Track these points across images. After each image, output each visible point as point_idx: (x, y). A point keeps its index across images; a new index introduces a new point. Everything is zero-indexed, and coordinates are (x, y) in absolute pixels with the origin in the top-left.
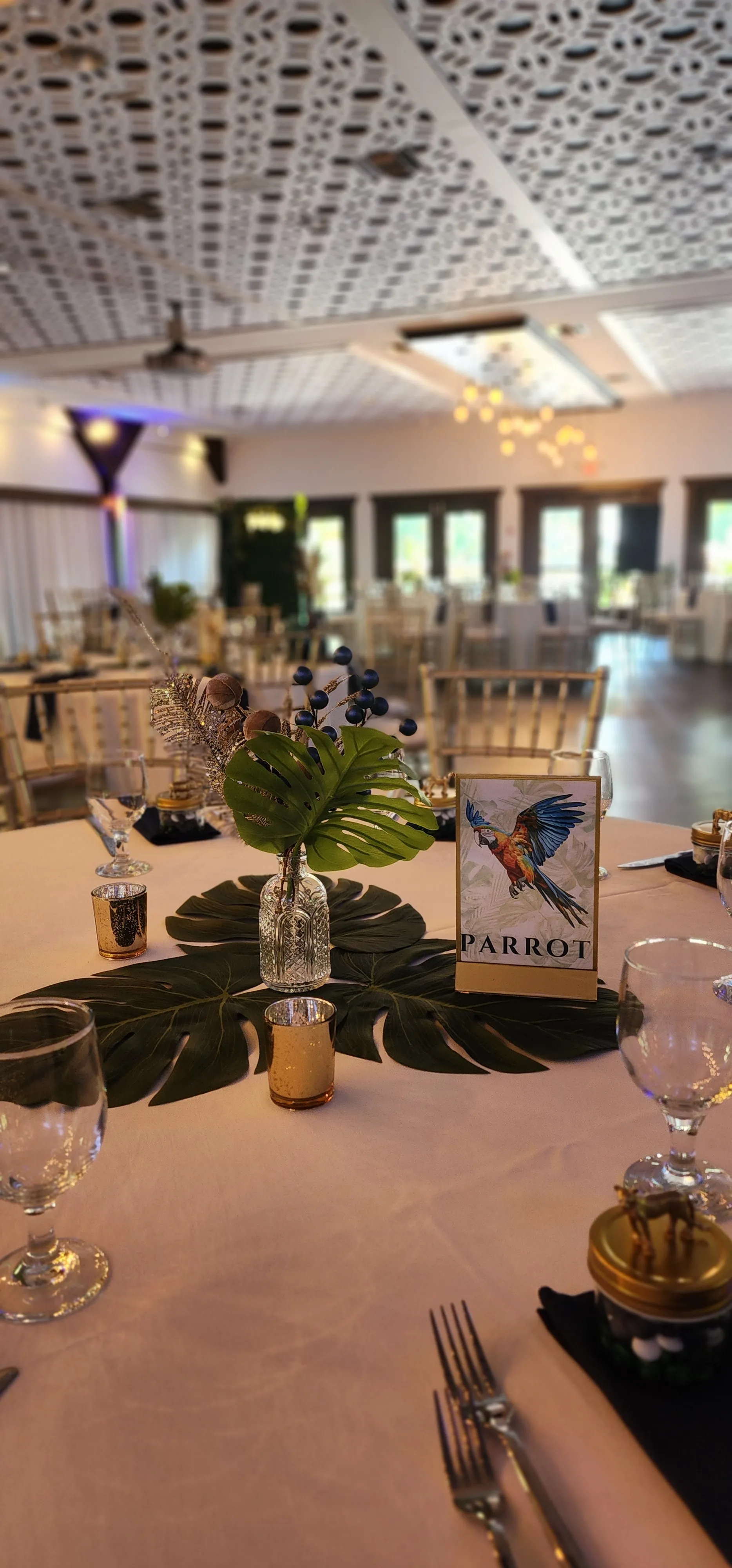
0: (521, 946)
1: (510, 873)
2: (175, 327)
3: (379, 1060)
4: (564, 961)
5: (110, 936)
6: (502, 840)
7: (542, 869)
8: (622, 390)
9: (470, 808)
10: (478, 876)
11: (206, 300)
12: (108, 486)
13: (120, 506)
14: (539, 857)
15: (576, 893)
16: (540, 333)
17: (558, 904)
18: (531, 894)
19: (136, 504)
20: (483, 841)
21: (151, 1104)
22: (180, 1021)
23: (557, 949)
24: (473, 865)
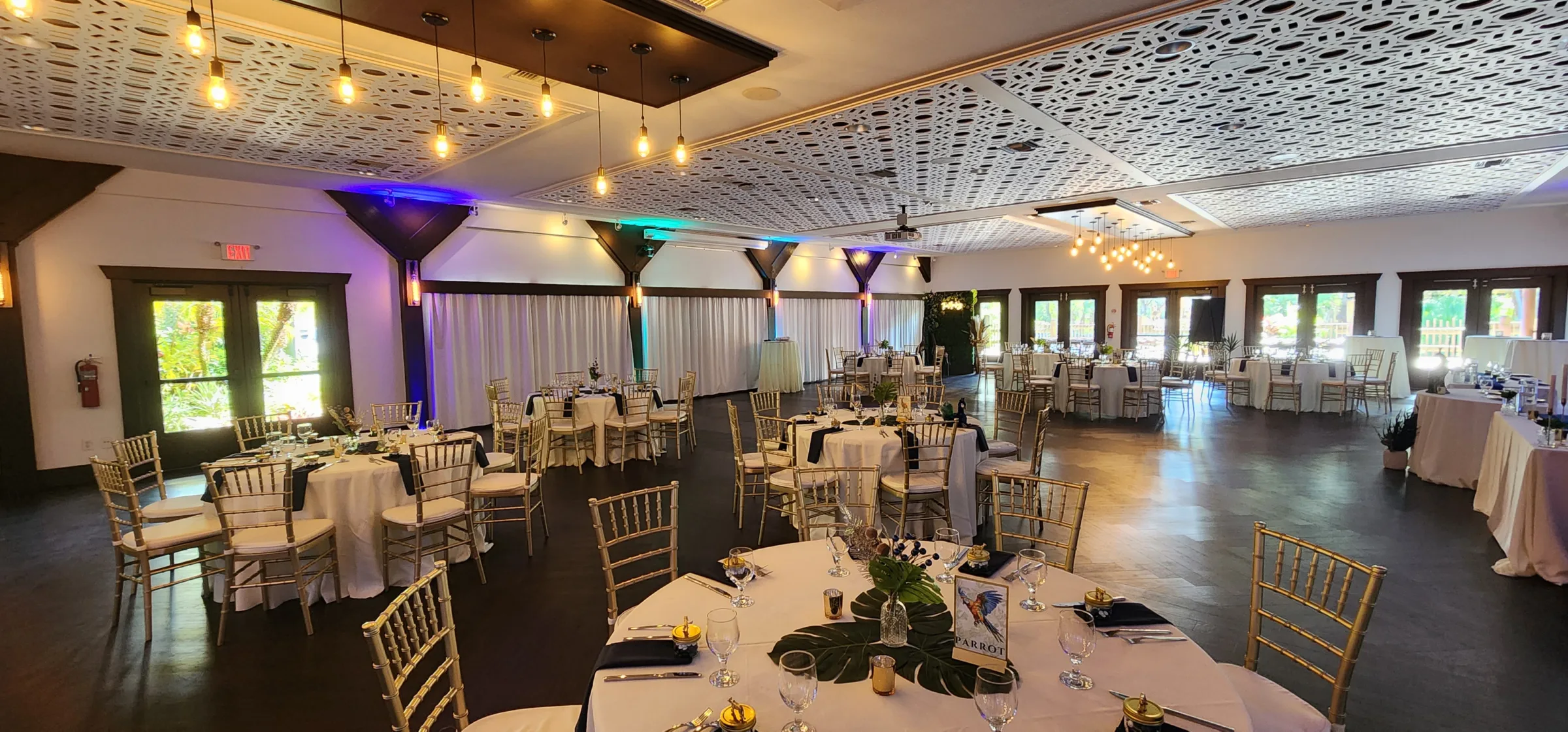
0: (978, 645)
1: (974, 617)
2: (902, 217)
3: (913, 682)
4: (994, 654)
5: (829, 609)
6: (971, 604)
7: (987, 617)
8: (1191, 228)
9: (959, 589)
10: (962, 615)
11: (920, 204)
12: (863, 288)
13: (869, 298)
14: (985, 612)
15: (999, 629)
16: (1127, 205)
17: (992, 632)
18: (982, 626)
19: (877, 296)
20: (964, 603)
21: (835, 683)
22: (849, 651)
23: (992, 649)
24: (960, 611)
